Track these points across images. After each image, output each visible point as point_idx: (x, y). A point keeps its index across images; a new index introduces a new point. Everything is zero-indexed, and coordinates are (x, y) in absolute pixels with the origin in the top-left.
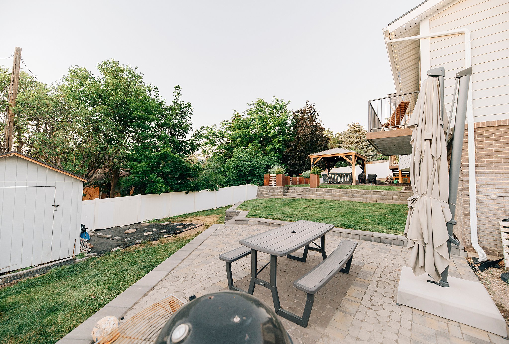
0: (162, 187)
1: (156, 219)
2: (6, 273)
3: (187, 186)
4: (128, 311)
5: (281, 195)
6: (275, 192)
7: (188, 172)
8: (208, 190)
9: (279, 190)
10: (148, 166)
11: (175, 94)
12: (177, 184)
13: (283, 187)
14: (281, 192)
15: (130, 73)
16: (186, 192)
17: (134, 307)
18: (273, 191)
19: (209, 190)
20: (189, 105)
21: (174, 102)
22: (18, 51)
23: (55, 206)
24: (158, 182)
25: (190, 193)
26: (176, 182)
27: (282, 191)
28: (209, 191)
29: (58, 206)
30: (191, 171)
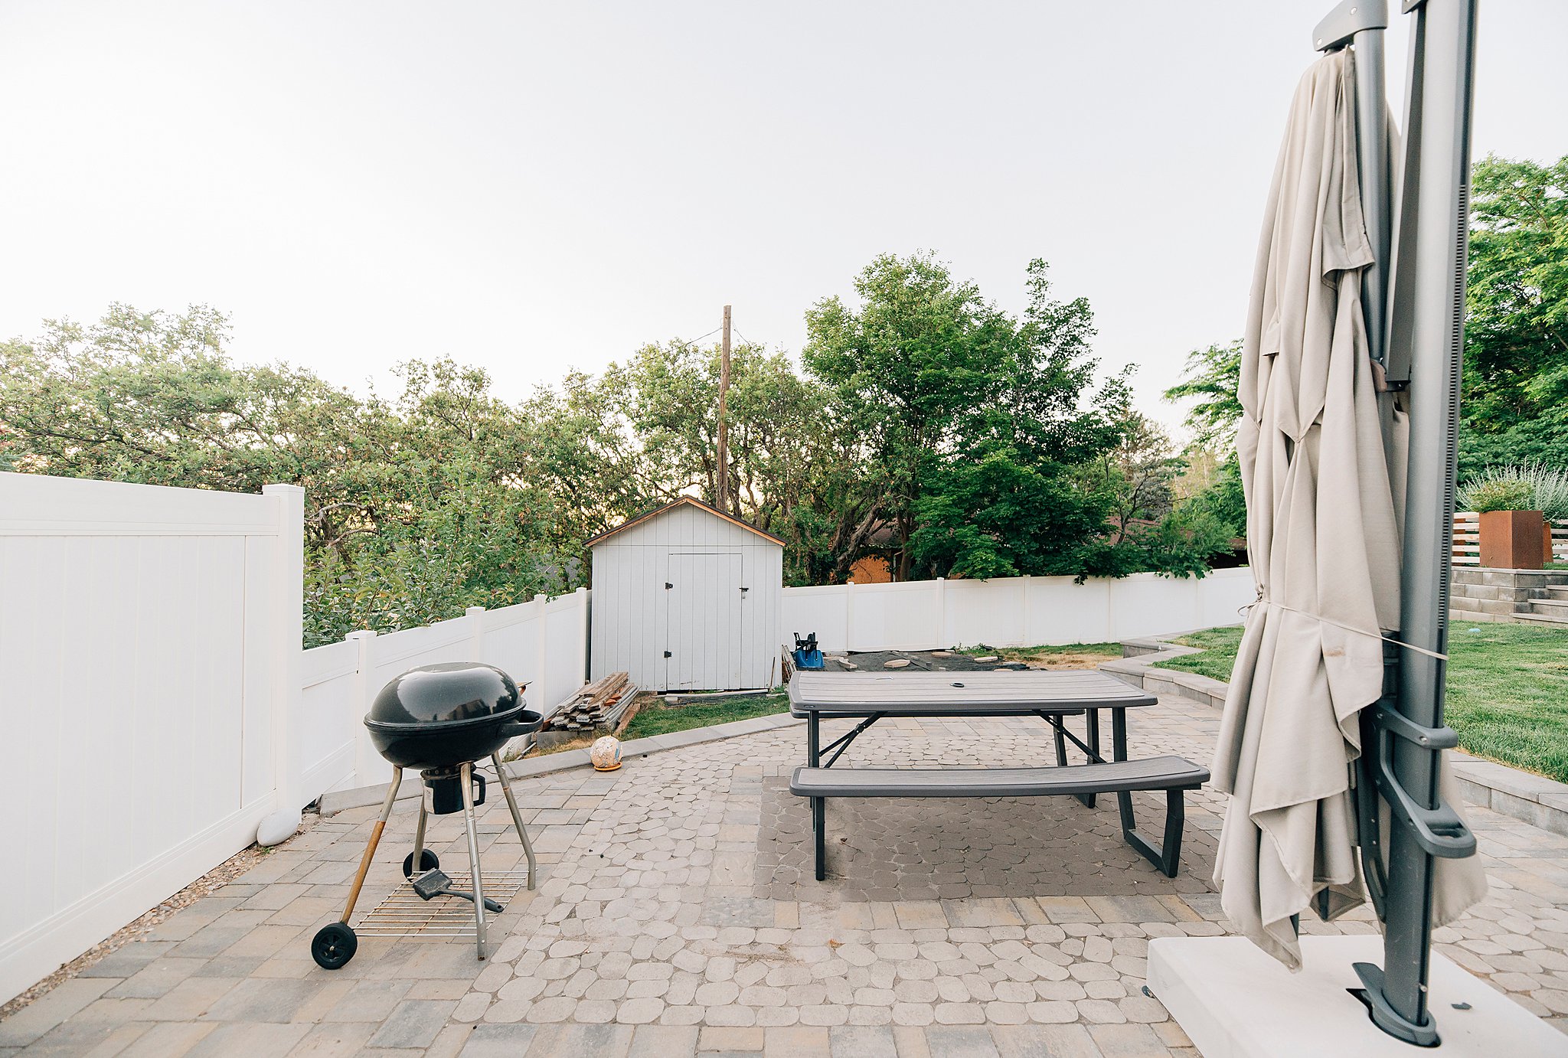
0: (986, 561)
1: (983, 647)
2: (686, 692)
3: (1070, 558)
4: (659, 751)
5: (1499, 609)
7: (1067, 518)
8: (1161, 575)
9: (1490, 583)
10: (954, 504)
11: (1031, 288)
12: (1037, 553)
13: (1515, 571)
14: (1503, 596)
15: (919, 269)
16: (1076, 577)
17: (671, 751)
19: (1165, 574)
20: (1081, 308)
21: (1031, 311)
22: (727, 312)
23: (742, 589)
24: (979, 547)
25: (1091, 582)
26: (1035, 546)
27: (1505, 592)
28: (1167, 577)
29: (746, 590)
30: (1074, 514)
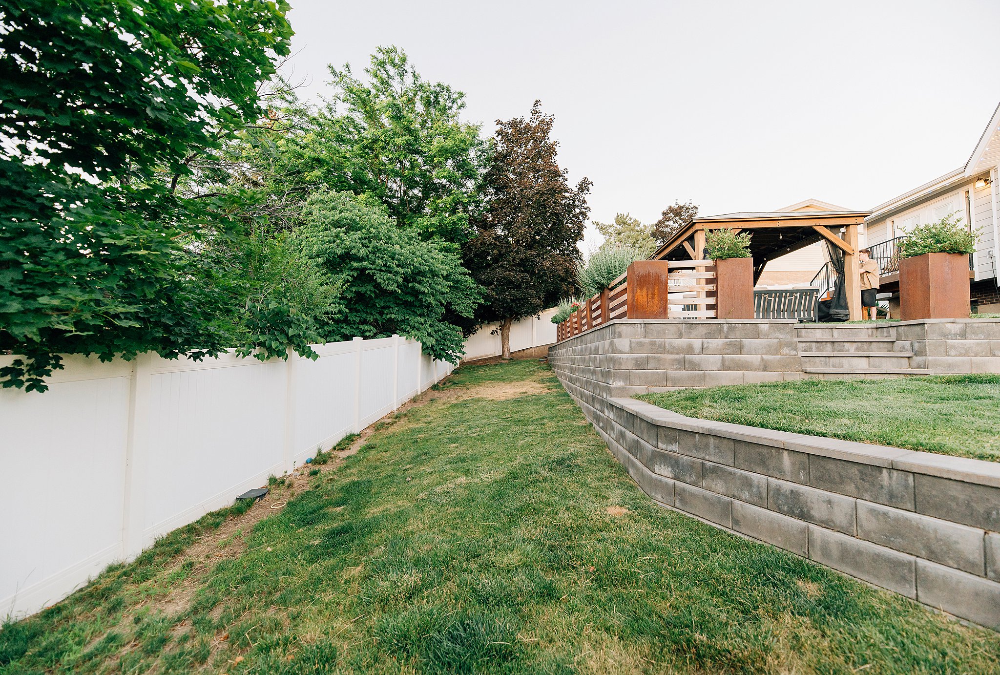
6: (740, 349)
18: (729, 344)
